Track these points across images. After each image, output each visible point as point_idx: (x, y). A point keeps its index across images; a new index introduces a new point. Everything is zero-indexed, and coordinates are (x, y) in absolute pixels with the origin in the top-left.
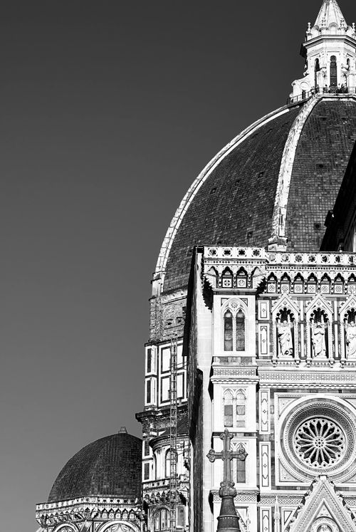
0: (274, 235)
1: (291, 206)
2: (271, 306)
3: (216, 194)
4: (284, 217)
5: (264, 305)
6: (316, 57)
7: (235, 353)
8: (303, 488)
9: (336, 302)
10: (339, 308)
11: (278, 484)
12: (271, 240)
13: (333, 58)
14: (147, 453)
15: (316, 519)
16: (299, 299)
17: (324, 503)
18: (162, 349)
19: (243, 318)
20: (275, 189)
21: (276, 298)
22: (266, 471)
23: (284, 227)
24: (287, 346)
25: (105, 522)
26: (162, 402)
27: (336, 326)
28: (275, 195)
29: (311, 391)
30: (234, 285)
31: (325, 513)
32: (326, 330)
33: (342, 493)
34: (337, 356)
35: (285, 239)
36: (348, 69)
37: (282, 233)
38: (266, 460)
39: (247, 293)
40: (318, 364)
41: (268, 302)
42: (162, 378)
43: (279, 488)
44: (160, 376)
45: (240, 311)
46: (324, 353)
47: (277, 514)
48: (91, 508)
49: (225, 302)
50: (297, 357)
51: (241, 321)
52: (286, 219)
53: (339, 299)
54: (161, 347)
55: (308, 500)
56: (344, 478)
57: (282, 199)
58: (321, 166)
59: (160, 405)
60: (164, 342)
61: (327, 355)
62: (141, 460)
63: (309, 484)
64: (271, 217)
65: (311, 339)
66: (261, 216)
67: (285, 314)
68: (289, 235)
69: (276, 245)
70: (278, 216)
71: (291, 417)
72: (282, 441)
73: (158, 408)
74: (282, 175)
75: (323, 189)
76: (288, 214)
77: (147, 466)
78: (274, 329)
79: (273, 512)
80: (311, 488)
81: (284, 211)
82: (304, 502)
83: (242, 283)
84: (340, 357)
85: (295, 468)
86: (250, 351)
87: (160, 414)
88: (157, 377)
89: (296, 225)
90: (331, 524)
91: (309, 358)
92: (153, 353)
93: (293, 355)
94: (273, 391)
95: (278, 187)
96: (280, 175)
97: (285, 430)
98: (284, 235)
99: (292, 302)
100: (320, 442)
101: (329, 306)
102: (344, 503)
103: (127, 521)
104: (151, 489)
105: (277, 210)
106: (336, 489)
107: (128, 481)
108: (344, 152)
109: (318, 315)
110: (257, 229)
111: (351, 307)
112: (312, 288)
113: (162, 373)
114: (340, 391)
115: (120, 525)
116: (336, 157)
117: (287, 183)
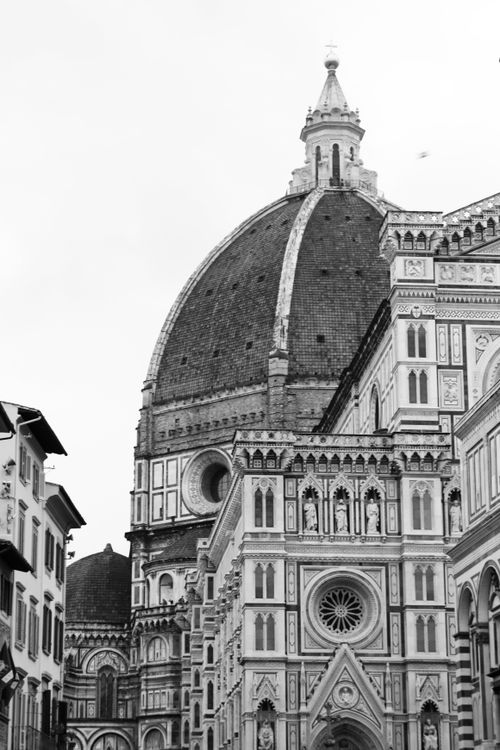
0: (275, 348)
1: (292, 317)
2: (297, 485)
3: (212, 297)
4: (286, 328)
5: (291, 483)
6: (317, 145)
7: (264, 529)
8: (326, 654)
9: (357, 481)
10: (359, 486)
11: (303, 650)
12: (271, 353)
13: (336, 147)
14: (138, 576)
15: (337, 683)
16: (323, 477)
17: (345, 668)
18: (154, 463)
19: (272, 497)
20: (276, 297)
21: (302, 477)
22: (293, 639)
23: (286, 339)
24: (312, 522)
25: (92, 649)
26: (153, 521)
27: (357, 503)
28: (276, 304)
29: (334, 564)
30: (264, 465)
31: (346, 676)
32: (348, 506)
33: (362, 658)
34: (358, 531)
35: (287, 352)
36: (352, 159)
37: (284, 346)
38: (293, 629)
39: (275, 473)
40: (341, 538)
41: (294, 480)
42: (154, 495)
43: (304, 654)
44: (152, 492)
45: (270, 489)
46: (346, 528)
47: (303, 677)
48: (77, 634)
49: (256, 481)
50: (321, 533)
51: (270, 499)
52: (288, 331)
53: (359, 478)
54: (152, 461)
55: (332, 666)
56: (363, 644)
57: (284, 309)
58: (324, 273)
59: (151, 524)
60: (156, 456)
61: (349, 530)
62: (130, 583)
63: (331, 651)
64: (272, 327)
65: (334, 515)
66: (261, 325)
67: (310, 493)
68: (291, 347)
69: (277, 359)
70: (280, 327)
71: (316, 588)
72: (307, 610)
73: (149, 527)
74: (284, 282)
75: (327, 297)
76: (290, 324)
77: (137, 589)
78: (300, 507)
79: (299, 677)
80: (334, 654)
81: (286, 322)
82: (327, 667)
83: (271, 464)
84: (360, 533)
85: (319, 635)
86: (278, 527)
87: (152, 534)
88: (147, 493)
89: (298, 337)
90: (352, 687)
91: (332, 534)
92: (143, 468)
93: (317, 530)
94: (299, 564)
95: (280, 294)
96: (281, 282)
97: (311, 600)
98: (285, 348)
99: (317, 480)
100: (341, 611)
101: (351, 485)
102: (363, 668)
103: (116, 648)
104: (145, 616)
105: (278, 320)
106: (357, 655)
107: (116, 605)
108: (348, 257)
109: (341, 494)
110: (257, 339)
111: (371, 485)
112: (334, 468)
113: (154, 489)
114: (361, 564)
115: (108, 652)
116: (340, 261)
117: (289, 291)
